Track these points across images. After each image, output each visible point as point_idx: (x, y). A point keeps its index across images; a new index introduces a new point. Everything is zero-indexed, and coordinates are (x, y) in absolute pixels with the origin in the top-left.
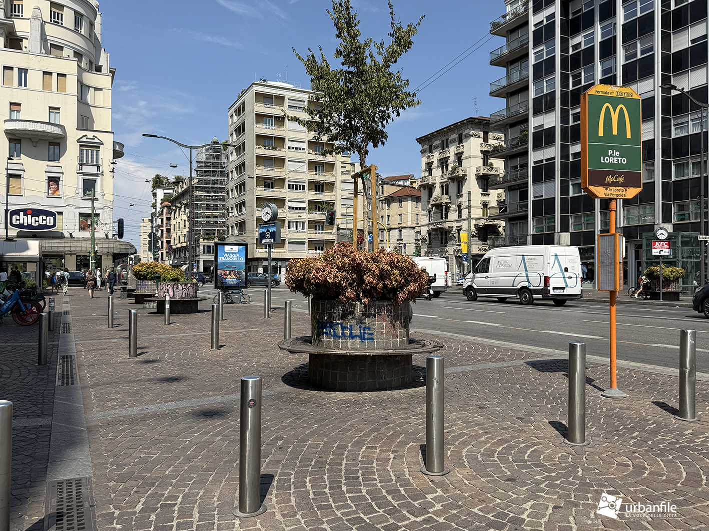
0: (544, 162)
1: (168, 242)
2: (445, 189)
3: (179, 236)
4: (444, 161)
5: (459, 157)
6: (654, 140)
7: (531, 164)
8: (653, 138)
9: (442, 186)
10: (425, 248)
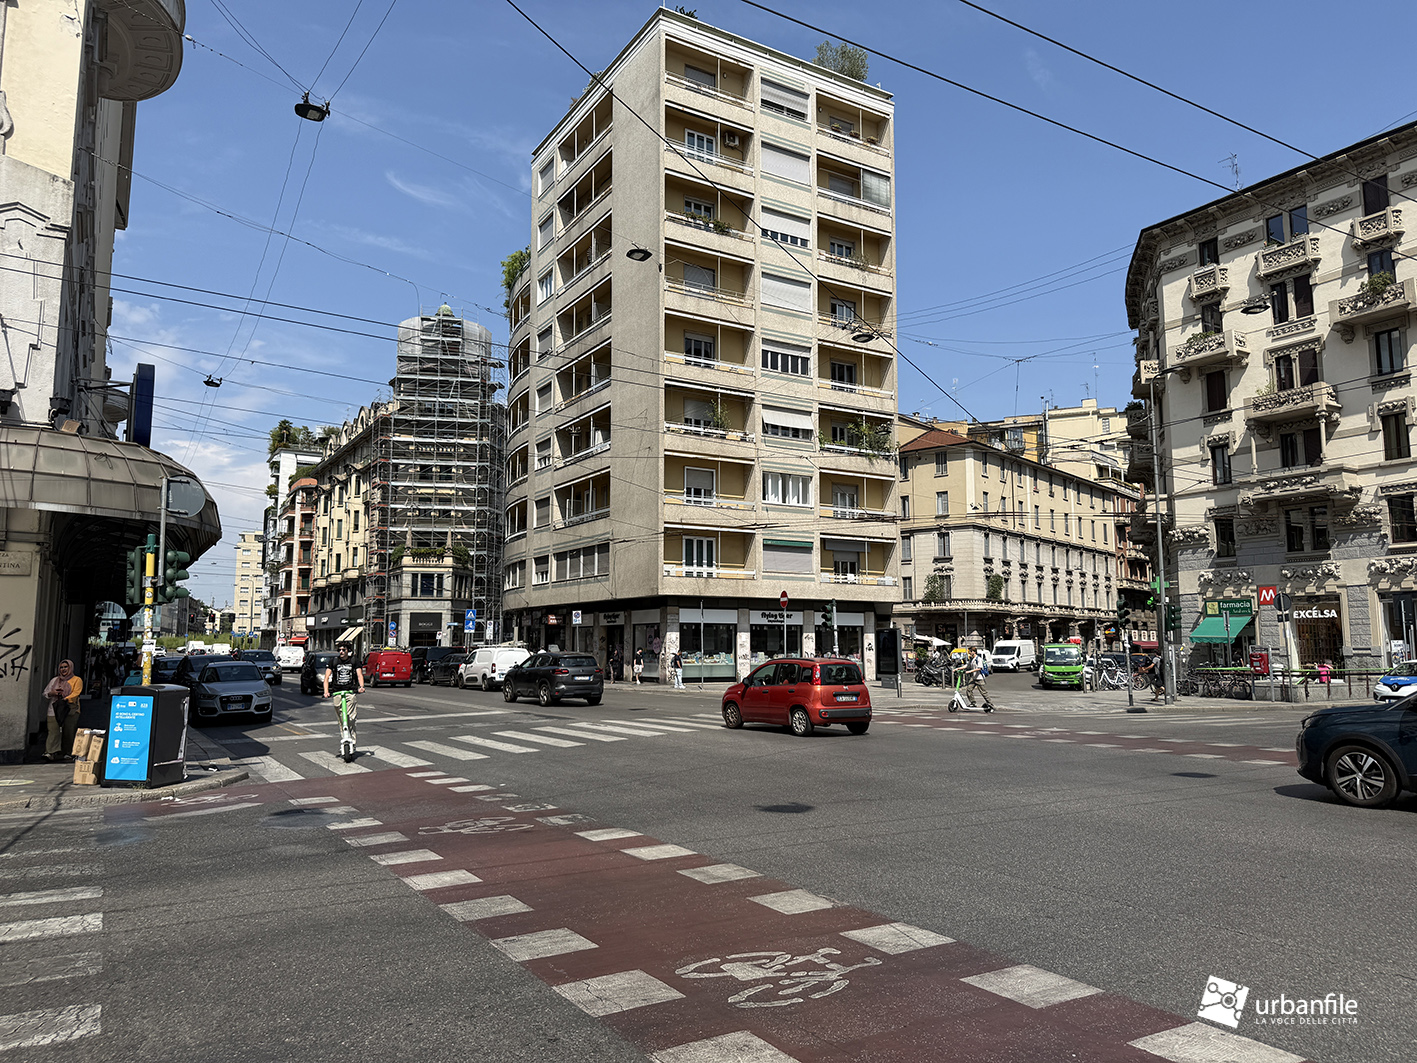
1: (305, 574)
3: (338, 556)
4: (1286, 279)
5: (1374, 254)
9: (1283, 359)
10: (1202, 567)
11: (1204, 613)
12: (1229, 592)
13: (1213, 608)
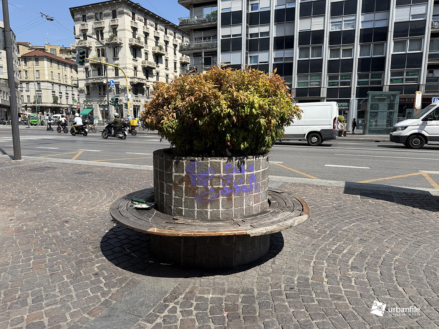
0: (232, 37)
2: (101, 52)
4: (99, 30)
5: (114, 29)
6: (324, 30)
7: (220, 38)
8: (323, 29)
9: (98, 50)
10: (84, 97)
11: (84, 108)
12: (89, 103)
13: (86, 107)
